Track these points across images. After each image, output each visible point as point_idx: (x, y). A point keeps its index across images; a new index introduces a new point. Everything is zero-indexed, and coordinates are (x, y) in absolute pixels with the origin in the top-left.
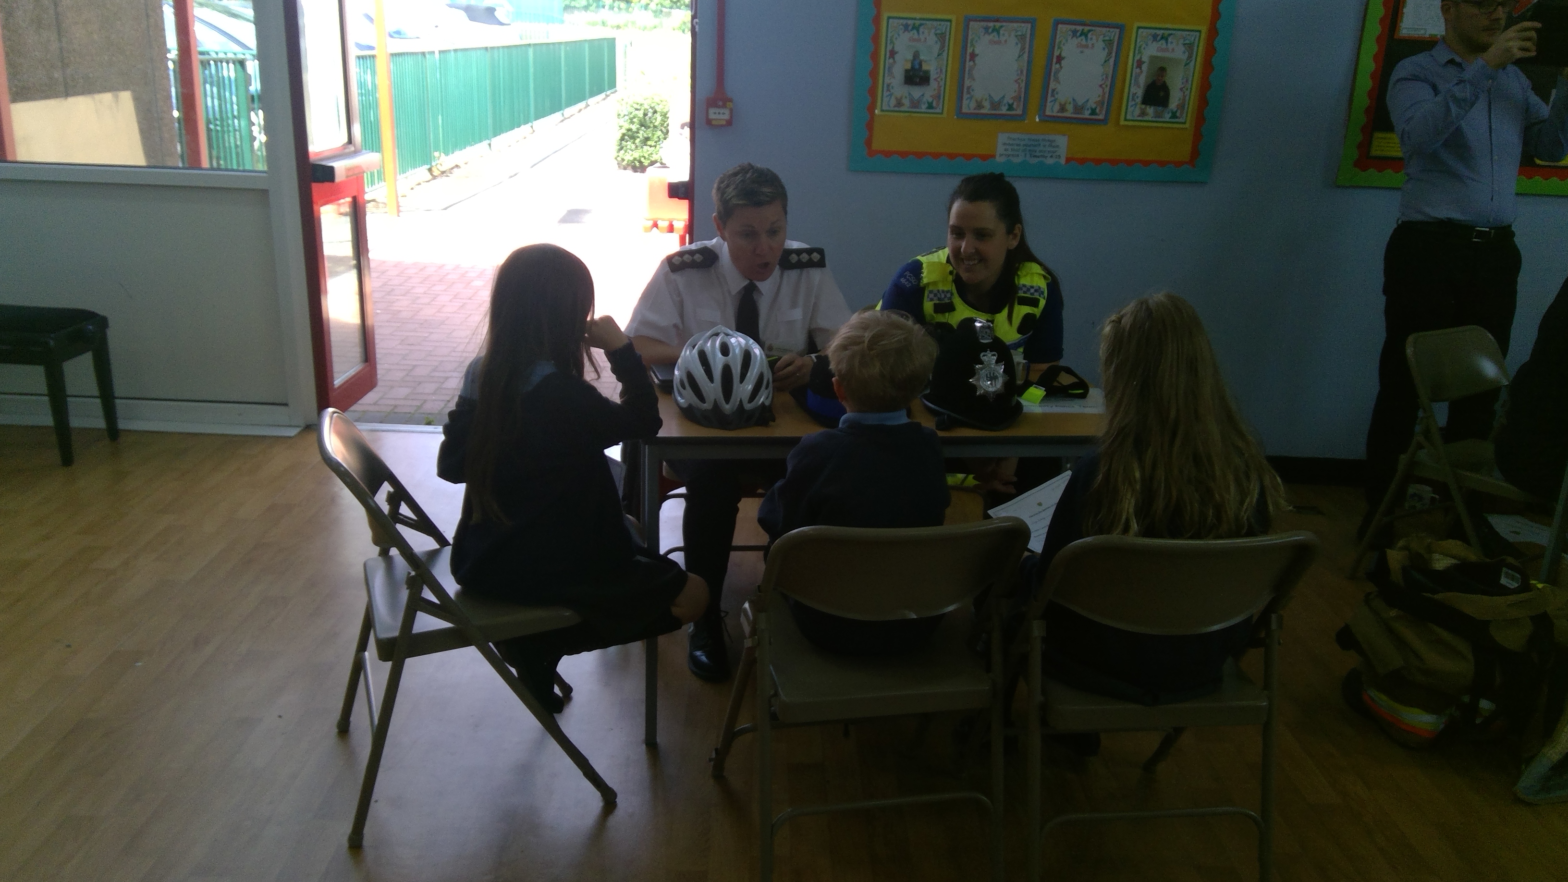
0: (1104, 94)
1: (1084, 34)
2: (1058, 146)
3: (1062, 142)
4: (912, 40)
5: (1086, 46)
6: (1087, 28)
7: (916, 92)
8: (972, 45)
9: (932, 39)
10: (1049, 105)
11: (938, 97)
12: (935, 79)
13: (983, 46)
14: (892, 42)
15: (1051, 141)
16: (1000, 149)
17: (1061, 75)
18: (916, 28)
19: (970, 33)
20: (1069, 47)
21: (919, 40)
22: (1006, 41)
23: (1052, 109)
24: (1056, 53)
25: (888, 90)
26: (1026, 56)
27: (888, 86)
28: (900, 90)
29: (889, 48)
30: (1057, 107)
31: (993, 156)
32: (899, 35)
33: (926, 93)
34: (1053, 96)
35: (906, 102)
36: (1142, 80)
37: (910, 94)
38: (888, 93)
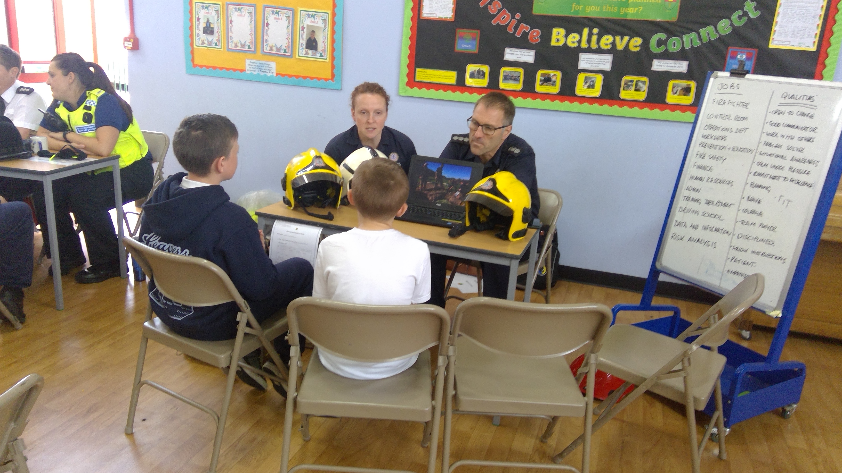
0: (289, 42)
1: (277, 13)
2: (271, 67)
3: (273, 65)
4: (206, 13)
5: (278, 19)
6: (278, 10)
7: (210, 38)
8: (230, 16)
9: (214, 13)
10: (265, 47)
11: (218, 40)
12: (217, 32)
13: (235, 16)
14: (198, 14)
15: (269, 65)
16: (247, 68)
17: (269, 32)
18: (207, 8)
19: (229, 11)
20: (271, 19)
21: (208, 13)
22: (244, 15)
23: (267, 49)
24: (266, 22)
25: (198, 36)
26: (253, 22)
27: (198, 34)
28: (203, 37)
29: (197, 17)
30: (269, 48)
31: (245, 70)
32: (200, 11)
33: (213, 38)
34: (266, 42)
35: (206, 42)
36: (305, 37)
37: (207, 39)
38: (198, 38)
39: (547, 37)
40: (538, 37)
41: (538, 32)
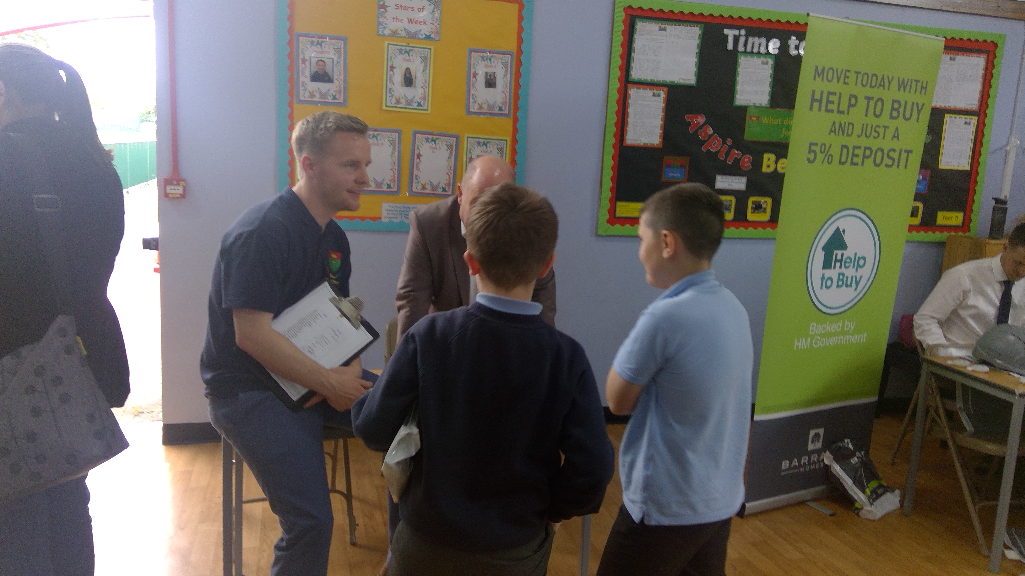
0: (450, 178)
1: (433, 140)
5: (436, 148)
6: (435, 137)
10: (414, 185)
16: (384, 214)
17: (421, 167)
20: (425, 149)
22: (384, 144)
23: (417, 188)
24: (417, 152)
26: (396, 154)
30: (420, 187)
31: (380, 218)
34: (416, 179)
39: (758, 163)
40: (749, 164)
41: (749, 159)
